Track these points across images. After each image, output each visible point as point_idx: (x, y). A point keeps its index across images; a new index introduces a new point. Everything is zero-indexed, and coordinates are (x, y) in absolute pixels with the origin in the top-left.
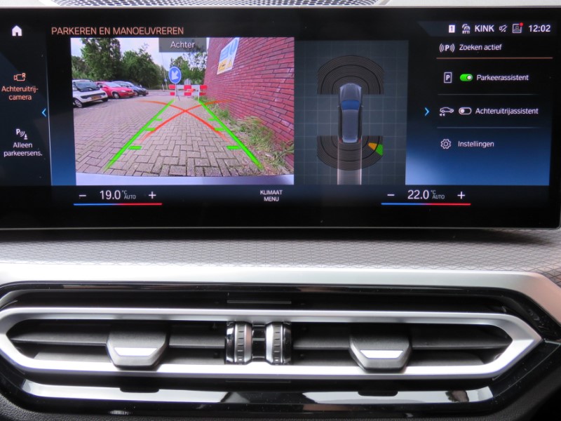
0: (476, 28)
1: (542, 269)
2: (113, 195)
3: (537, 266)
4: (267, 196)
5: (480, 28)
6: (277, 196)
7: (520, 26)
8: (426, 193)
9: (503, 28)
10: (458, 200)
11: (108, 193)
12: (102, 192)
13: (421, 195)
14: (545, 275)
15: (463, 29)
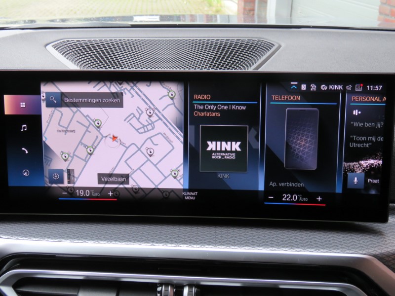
0: (330, 87)
1: (374, 253)
2: (85, 193)
3: (376, 249)
4: (187, 196)
5: (333, 87)
6: (194, 196)
7: (360, 86)
8: (295, 197)
9: (349, 87)
10: (317, 202)
11: (82, 192)
12: (78, 191)
13: (291, 198)
14: (375, 257)
15: (311, 88)
